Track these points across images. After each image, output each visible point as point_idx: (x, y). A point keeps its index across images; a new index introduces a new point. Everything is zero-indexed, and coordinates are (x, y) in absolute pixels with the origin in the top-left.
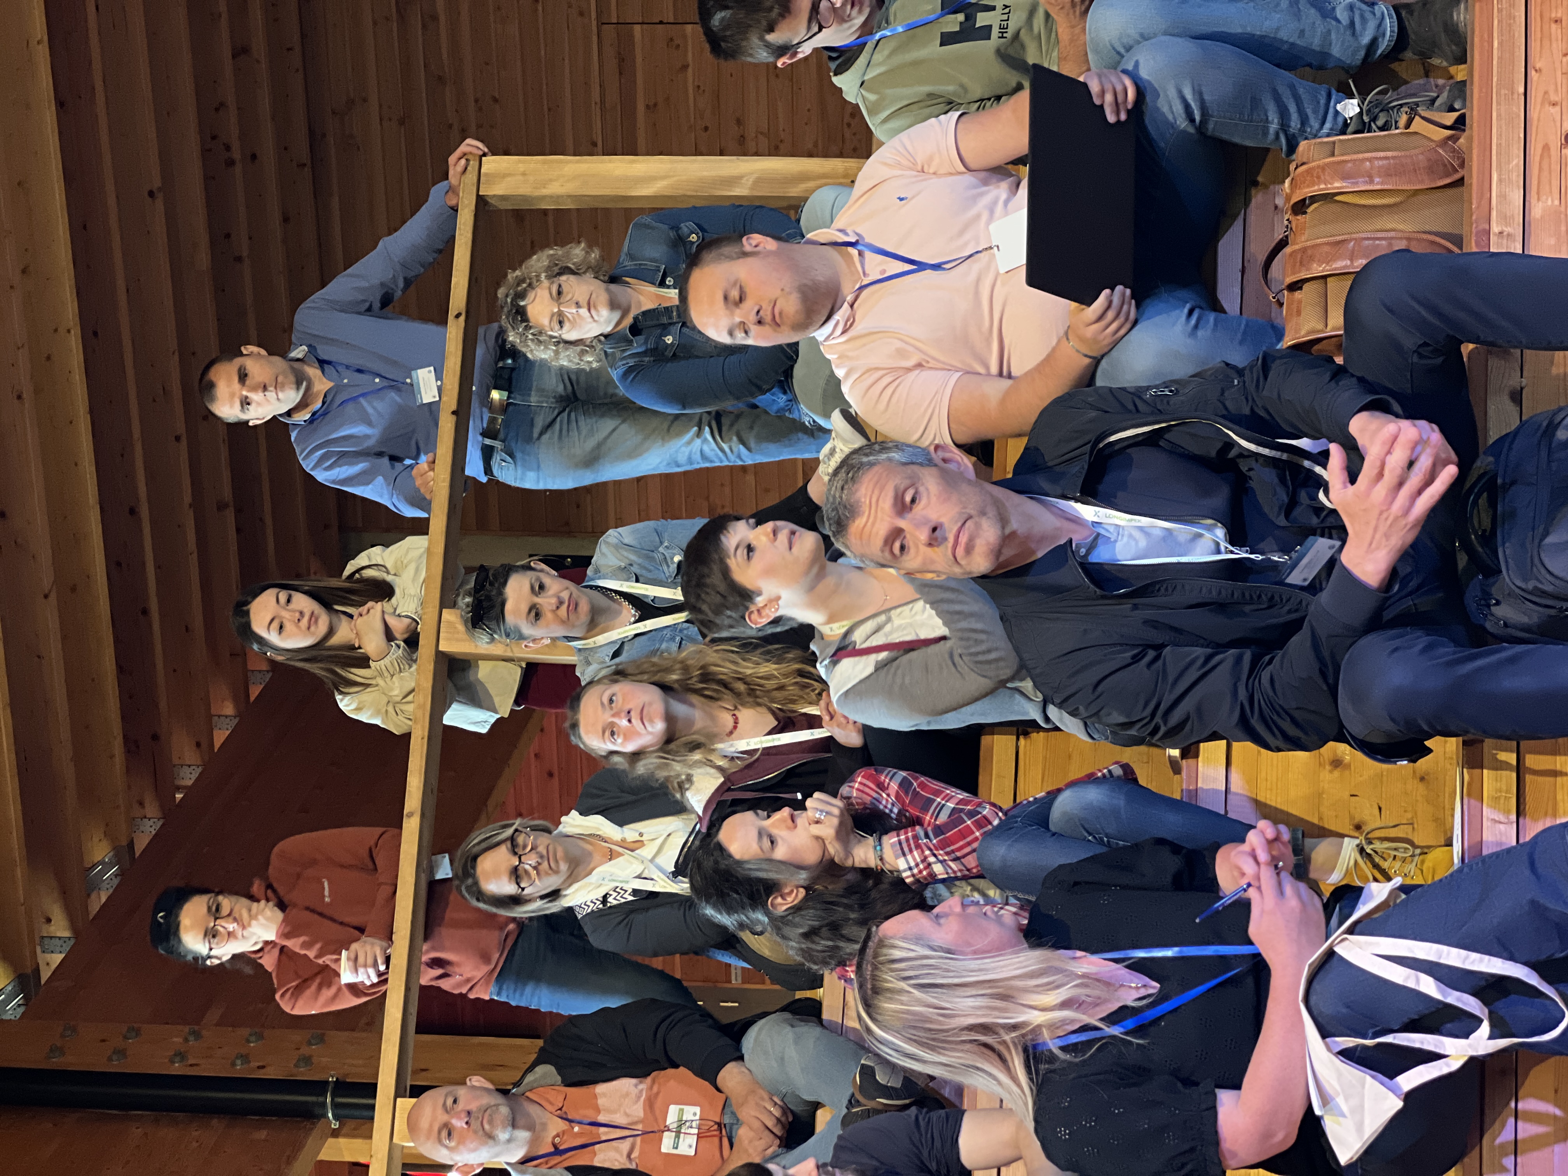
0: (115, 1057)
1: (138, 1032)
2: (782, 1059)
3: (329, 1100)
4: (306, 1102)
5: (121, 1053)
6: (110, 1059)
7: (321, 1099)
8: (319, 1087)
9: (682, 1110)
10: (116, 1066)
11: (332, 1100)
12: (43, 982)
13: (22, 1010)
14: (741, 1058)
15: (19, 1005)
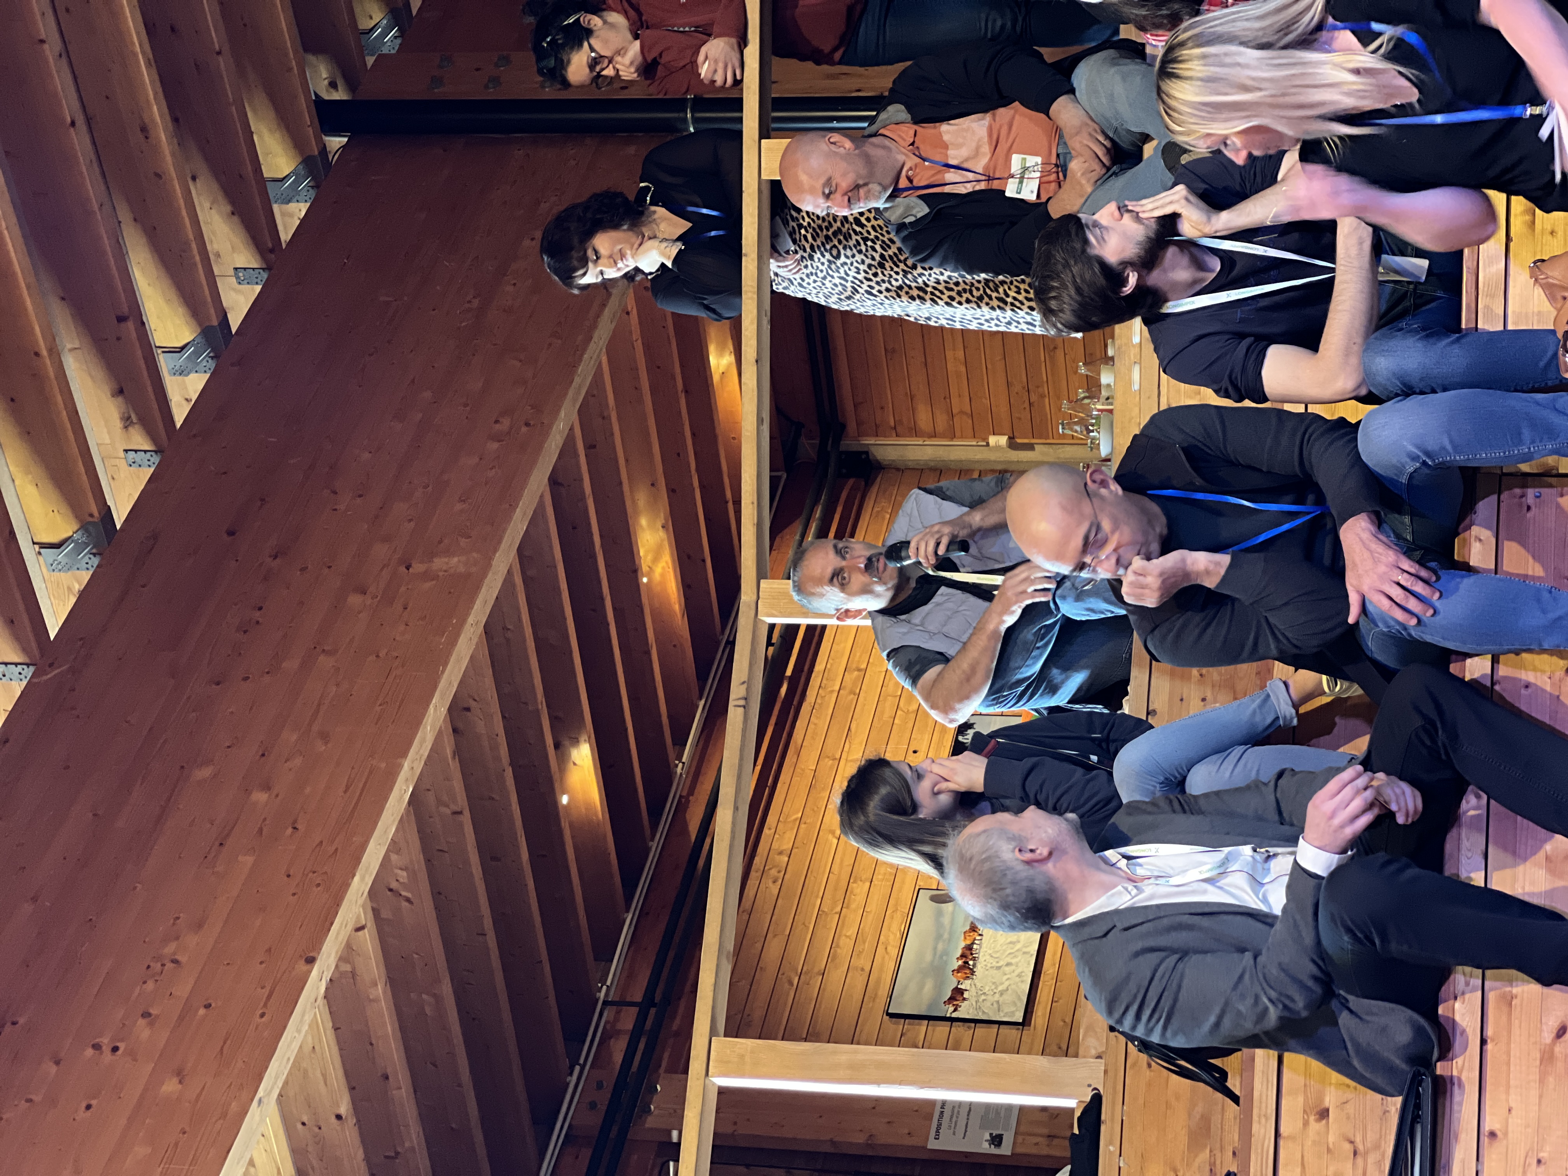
0: (491, 85)
1: (507, 60)
2: (1112, 95)
3: (689, 115)
4: (668, 119)
5: (495, 80)
6: (486, 87)
7: (682, 115)
8: (679, 104)
9: (1024, 159)
10: (492, 94)
11: (692, 116)
12: (414, 12)
13: (399, 41)
14: (1072, 91)
15: (396, 37)
